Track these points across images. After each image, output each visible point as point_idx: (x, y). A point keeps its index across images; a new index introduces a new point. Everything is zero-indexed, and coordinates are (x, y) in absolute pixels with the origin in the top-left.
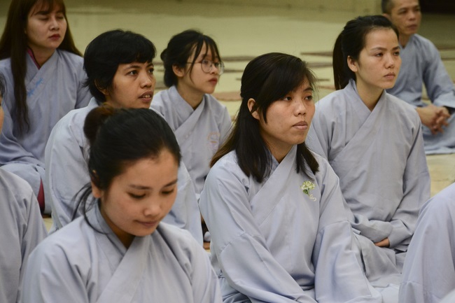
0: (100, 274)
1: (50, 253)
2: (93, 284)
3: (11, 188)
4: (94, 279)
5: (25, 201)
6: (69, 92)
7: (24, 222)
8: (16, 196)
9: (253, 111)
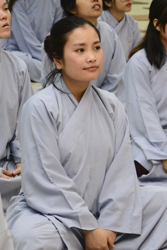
0: (63, 117)
1: (36, 105)
2: (60, 122)
3: (15, 64)
4: (60, 120)
5: (23, 72)
6: (51, 13)
7: (21, 84)
8: (18, 69)
9: (156, 26)
